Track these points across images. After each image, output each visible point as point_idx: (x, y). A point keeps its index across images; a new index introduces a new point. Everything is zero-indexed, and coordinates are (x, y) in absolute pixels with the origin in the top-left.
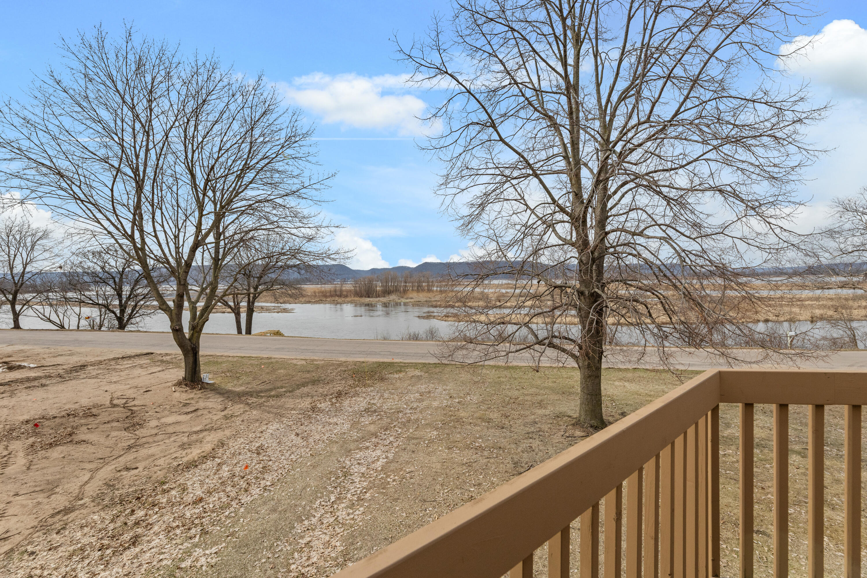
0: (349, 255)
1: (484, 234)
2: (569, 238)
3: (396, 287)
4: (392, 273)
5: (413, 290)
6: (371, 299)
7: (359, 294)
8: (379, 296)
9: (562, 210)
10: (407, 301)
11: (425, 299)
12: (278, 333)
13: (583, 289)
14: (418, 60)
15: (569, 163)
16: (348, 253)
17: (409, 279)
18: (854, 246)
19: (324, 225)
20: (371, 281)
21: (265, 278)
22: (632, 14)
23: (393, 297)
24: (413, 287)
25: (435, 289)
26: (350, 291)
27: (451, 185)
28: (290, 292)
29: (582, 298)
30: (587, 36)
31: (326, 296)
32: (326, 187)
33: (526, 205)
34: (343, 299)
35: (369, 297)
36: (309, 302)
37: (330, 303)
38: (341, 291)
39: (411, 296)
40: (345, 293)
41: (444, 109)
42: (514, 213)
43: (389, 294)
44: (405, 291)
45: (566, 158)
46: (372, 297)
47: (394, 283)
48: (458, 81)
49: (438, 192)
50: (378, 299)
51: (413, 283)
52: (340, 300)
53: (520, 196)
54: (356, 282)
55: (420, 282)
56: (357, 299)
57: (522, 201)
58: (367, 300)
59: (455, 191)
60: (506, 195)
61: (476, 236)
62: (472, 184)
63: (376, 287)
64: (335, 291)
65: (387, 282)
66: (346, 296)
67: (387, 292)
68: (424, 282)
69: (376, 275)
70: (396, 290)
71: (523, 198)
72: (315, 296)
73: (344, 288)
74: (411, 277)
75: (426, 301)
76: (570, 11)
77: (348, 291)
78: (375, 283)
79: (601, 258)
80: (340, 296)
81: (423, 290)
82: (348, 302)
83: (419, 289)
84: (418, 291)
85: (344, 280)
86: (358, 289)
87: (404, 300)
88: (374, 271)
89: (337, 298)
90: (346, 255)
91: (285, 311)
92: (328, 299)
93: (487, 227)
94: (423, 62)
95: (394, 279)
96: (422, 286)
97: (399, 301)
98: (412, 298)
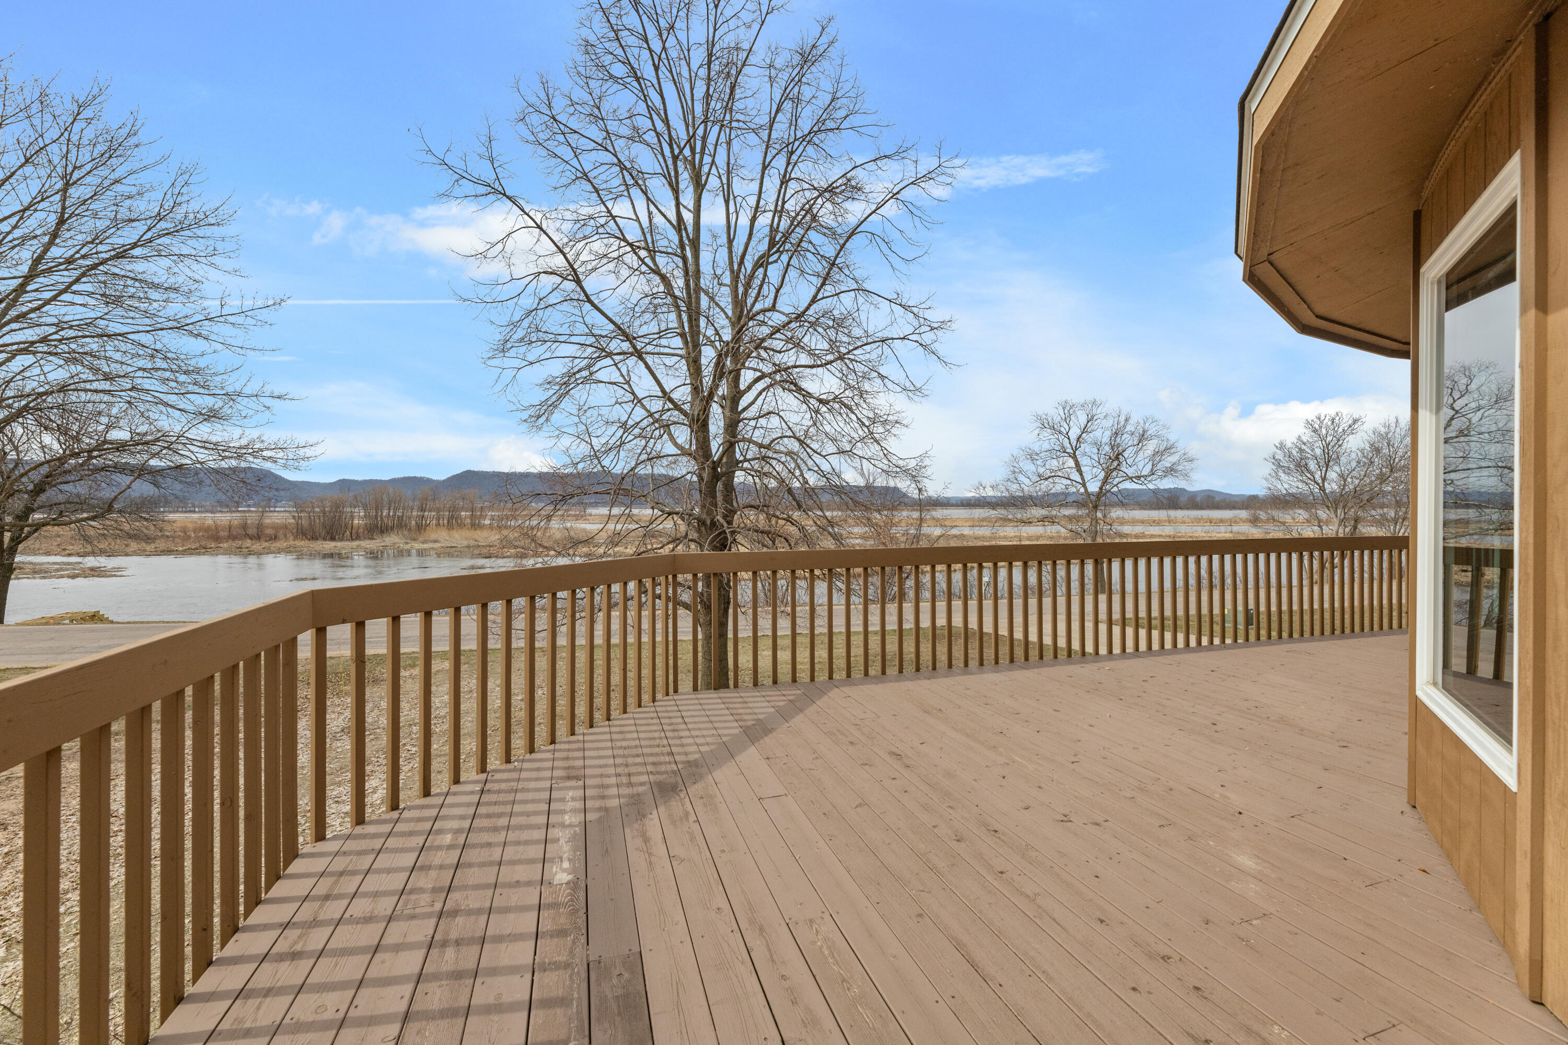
0: (309, 452)
1: (572, 430)
2: (687, 447)
3: (401, 518)
4: (391, 490)
5: (438, 525)
6: (339, 544)
7: (306, 533)
8: (358, 538)
9: (677, 407)
10: (425, 546)
11: (465, 543)
12: (95, 617)
13: (704, 516)
14: (460, 172)
15: (686, 342)
16: (306, 450)
17: (430, 504)
18: (1052, 471)
19: (248, 390)
20: (338, 506)
21: (50, 494)
22: (768, 160)
23: (391, 539)
24: (438, 519)
25: (487, 522)
26: (285, 527)
27: (512, 353)
28: (126, 527)
29: (703, 529)
30: (714, 171)
31: (217, 539)
32: (259, 323)
33: (633, 393)
34: (266, 544)
35: (333, 539)
36: (168, 552)
37: (228, 552)
38: (260, 527)
39: (433, 536)
40: (269, 531)
41: (500, 246)
42: (617, 403)
43: (382, 532)
44: (421, 528)
45: (682, 335)
46: (341, 540)
47: (395, 510)
48: (523, 210)
49: (490, 362)
50: (355, 543)
51: (438, 510)
52: (257, 546)
53: (625, 379)
54: (300, 507)
55: (454, 509)
56: (302, 543)
57: (626, 386)
58: (329, 546)
59: (517, 363)
60: (600, 376)
61: (557, 432)
62: (548, 355)
63: (352, 518)
64: (244, 526)
65: (378, 508)
66: (275, 538)
67: (376, 529)
68: (463, 509)
69: (351, 494)
70: (400, 525)
71: (628, 383)
72: (187, 538)
73: (267, 521)
74: (434, 500)
75: (468, 547)
76: (689, 141)
77: (276, 527)
78: (348, 509)
79: (730, 475)
80: (258, 537)
81: (461, 526)
82: (279, 551)
83: (453, 522)
84: (450, 527)
85: (268, 504)
86: (305, 522)
87: (417, 546)
88: (344, 485)
89: (248, 543)
90: (302, 452)
91: (95, 572)
92: (225, 545)
93: (576, 419)
94: (465, 174)
95: (394, 503)
96: (459, 517)
97: (408, 547)
98: (435, 541)
